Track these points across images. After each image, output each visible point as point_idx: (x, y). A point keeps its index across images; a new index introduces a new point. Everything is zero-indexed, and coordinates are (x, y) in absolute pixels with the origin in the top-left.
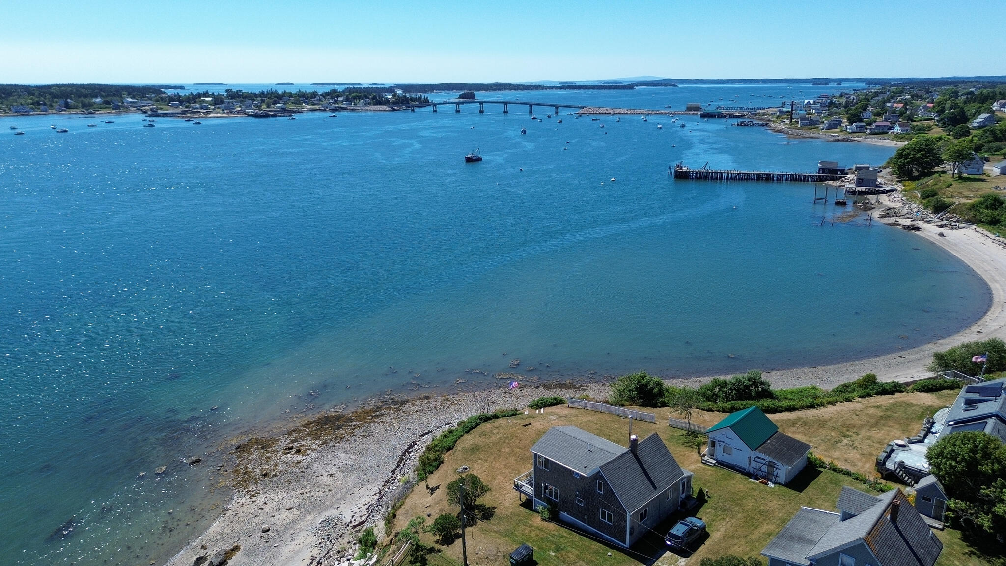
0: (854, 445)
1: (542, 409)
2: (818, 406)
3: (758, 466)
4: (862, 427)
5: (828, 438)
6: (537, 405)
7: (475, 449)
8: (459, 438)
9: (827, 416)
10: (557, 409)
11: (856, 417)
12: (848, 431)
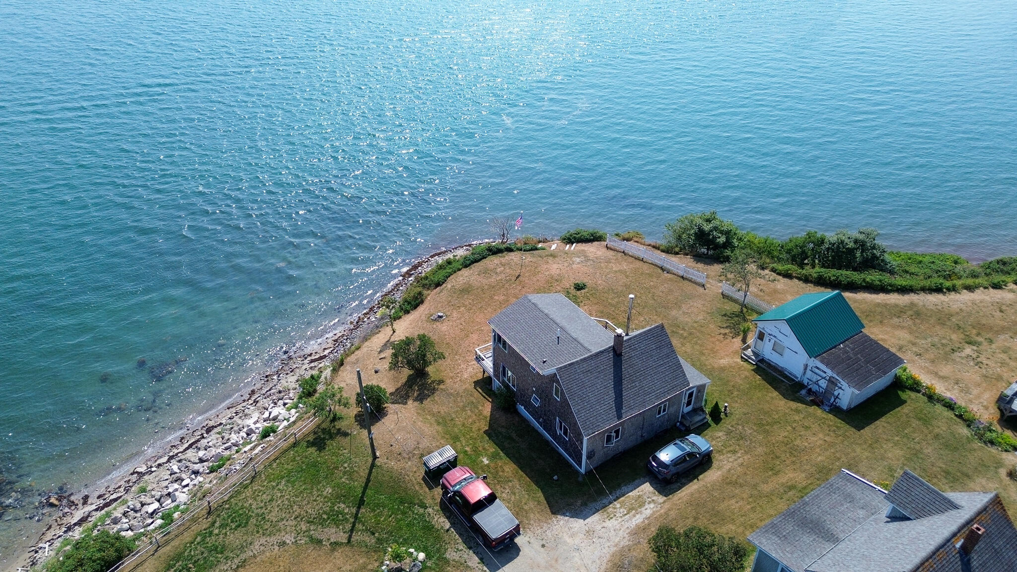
0: (979, 359)
1: (574, 245)
2: (949, 290)
3: (815, 378)
4: (1003, 330)
5: (944, 341)
6: (569, 239)
7: (466, 290)
8: (455, 272)
9: (955, 307)
10: (591, 249)
11: (998, 314)
12: (978, 334)
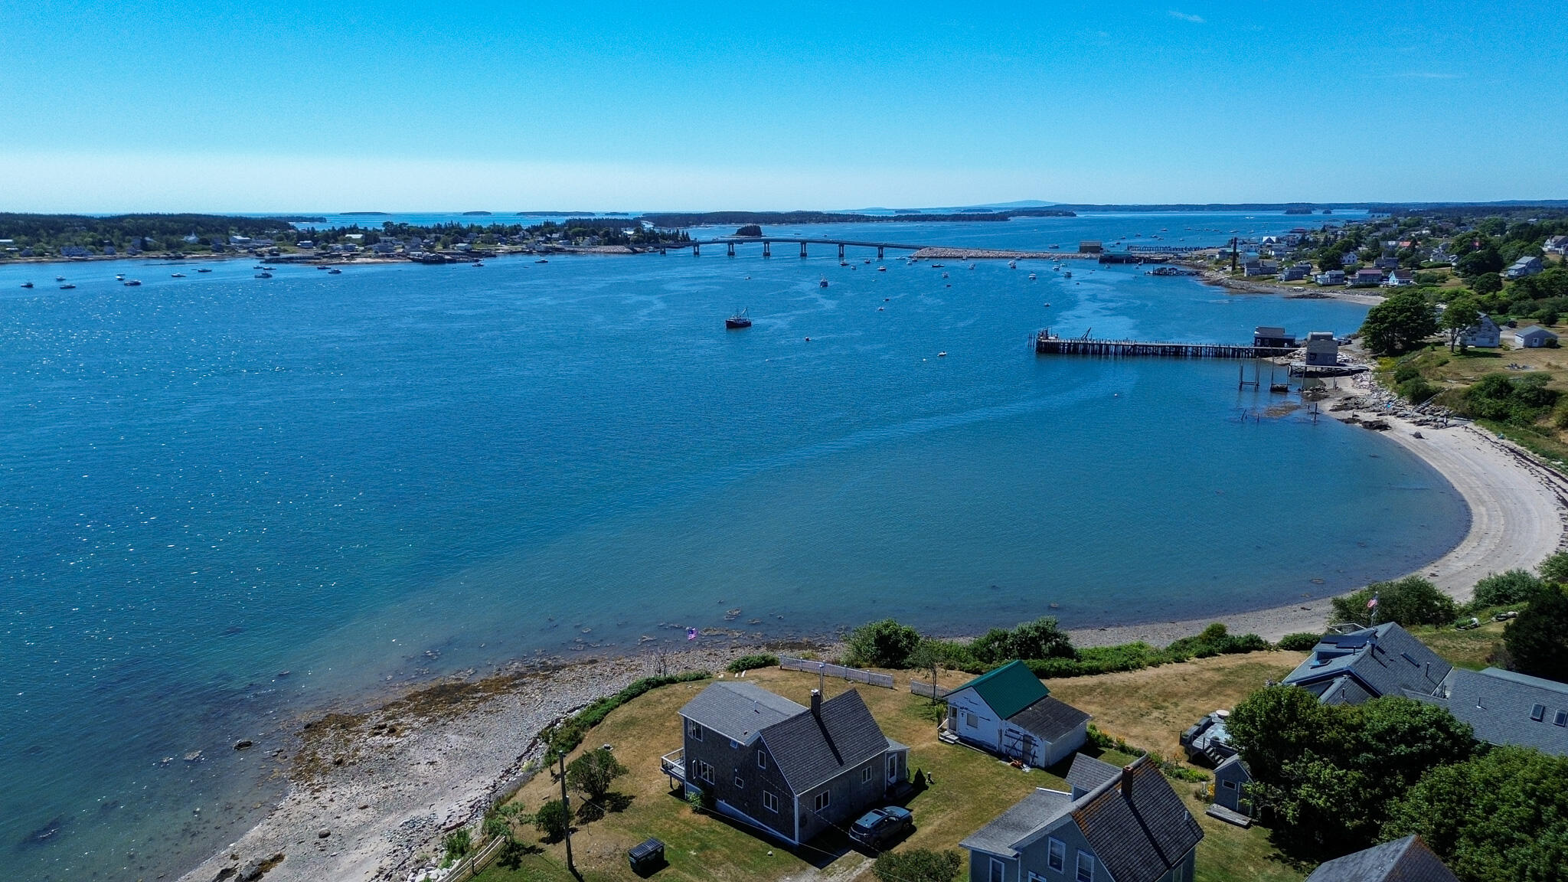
0: (1166, 719)
1: (744, 673)
2: (1134, 667)
3: (1010, 742)
4: (1187, 695)
5: (1133, 709)
6: (737, 667)
7: (630, 722)
8: (612, 709)
9: (1141, 682)
10: (765, 673)
11: (1182, 683)
12: (1164, 701)
